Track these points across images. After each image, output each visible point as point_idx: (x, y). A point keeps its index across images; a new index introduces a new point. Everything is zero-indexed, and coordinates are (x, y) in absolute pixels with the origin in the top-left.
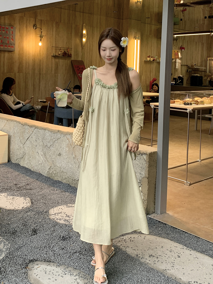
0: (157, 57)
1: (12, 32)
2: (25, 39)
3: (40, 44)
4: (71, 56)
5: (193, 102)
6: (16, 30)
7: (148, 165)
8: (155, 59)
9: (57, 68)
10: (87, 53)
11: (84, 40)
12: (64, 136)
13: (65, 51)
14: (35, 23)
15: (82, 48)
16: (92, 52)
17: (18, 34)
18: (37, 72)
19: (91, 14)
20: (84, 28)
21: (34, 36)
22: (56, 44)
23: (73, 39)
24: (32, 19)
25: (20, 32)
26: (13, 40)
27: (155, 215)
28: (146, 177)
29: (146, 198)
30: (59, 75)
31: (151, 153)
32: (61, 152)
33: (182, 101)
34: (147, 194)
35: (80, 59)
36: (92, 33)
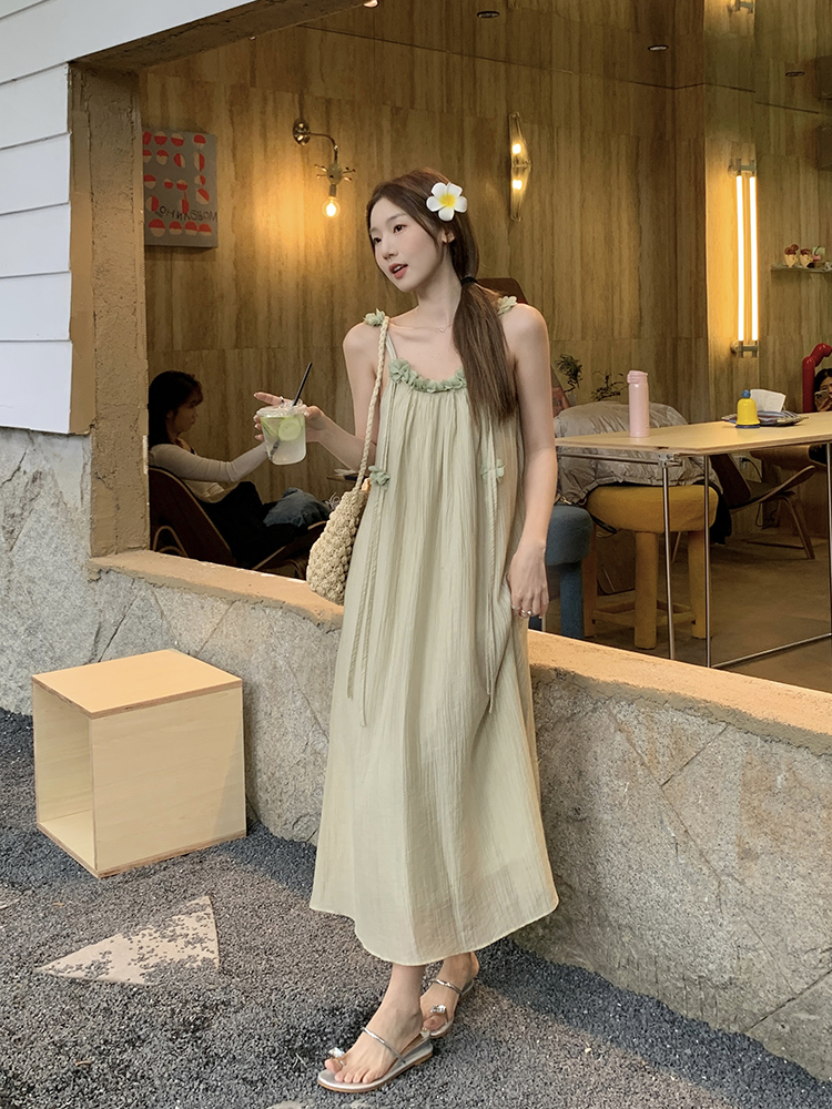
1: (202, 158)
3: (332, 209)
6: (219, 149)
10: (532, 243)
11: (518, 185)
14: (301, 114)
15: (511, 223)
16: (553, 238)
17: (230, 170)
18: (318, 340)
19: (541, 67)
23: (469, 181)
24: (287, 96)
25: (234, 155)
26: (205, 195)
36: (552, 152)
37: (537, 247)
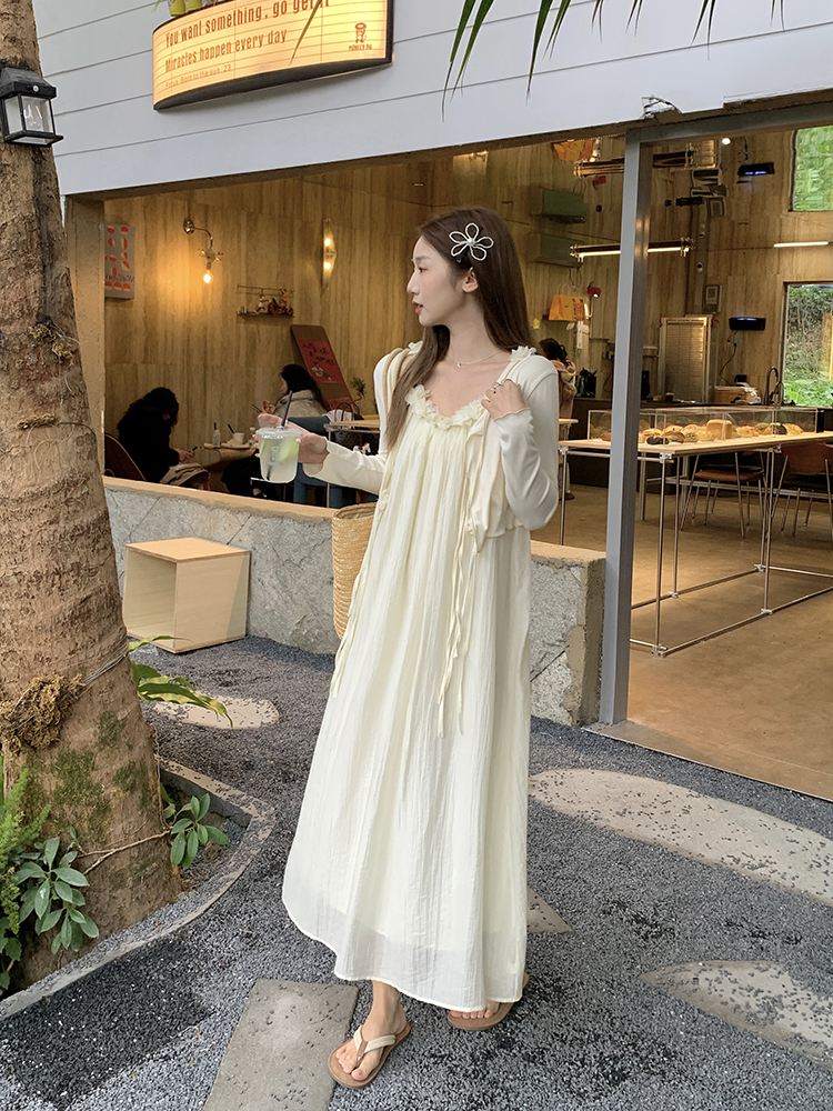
2: (161, 261)
3: (207, 278)
4: (293, 313)
5: (670, 437)
7: (585, 593)
9: (252, 349)
11: (328, 266)
13: (274, 300)
14: (189, 215)
15: (323, 291)
17: (143, 249)
18: (196, 360)
20: (325, 230)
22: (248, 278)
23: (296, 263)
24: (180, 202)
27: (601, 725)
28: (579, 625)
29: (581, 682)
30: (259, 370)
31: (593, 562)
34: (583, 669)
35: (317, 324)
36: (350, 244)
37: (339, 307)
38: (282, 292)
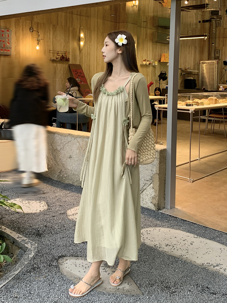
0: (153, 60)
1: (8, 35)
2: (21, 42)
3: (38, 48)
4: (69, 60)
5: (194, 103)
6: (12, 33)
7: (159, 162)
8: (151, 62)
9: (55, 73)
10: (85, 57)
11: (82, 43)
12: (74, 139)
13: (62, 55)
14: (32, 25)
15: (80, 52)
16: (90, 56)
19: (88, 17)
20: (81, 31)
21: (31, 39)
22: (53, 48)
23: (70, 42)
24: (28, 22)
25: (16, 34)
26: (9, 43)
27: (166, 209)
28: (157, 173)
29: (158, 194)
30: (57, 79)
31: (162, 150)
32: (72, 155)
33: (184, 103)
34: (158, 189)
35: (78, 63)
36: (90, 36)
38: (65, 53)
